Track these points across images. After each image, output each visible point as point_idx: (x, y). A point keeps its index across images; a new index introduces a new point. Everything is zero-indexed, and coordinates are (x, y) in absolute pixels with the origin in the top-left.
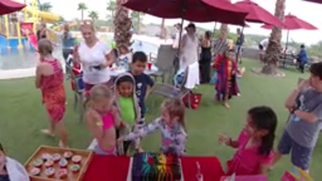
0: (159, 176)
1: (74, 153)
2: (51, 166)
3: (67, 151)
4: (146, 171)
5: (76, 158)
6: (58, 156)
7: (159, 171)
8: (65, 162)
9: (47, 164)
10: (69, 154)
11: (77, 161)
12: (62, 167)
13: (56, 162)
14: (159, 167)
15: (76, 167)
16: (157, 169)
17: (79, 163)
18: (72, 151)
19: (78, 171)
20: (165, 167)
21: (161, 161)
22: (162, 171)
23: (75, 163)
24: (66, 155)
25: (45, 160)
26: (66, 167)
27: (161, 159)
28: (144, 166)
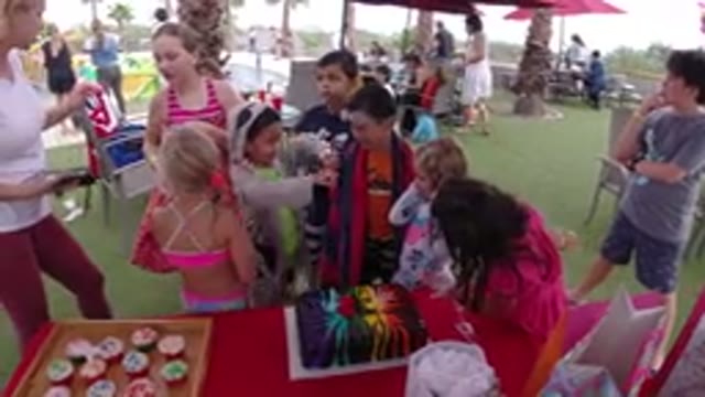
0: (377, 342)
1: (162, 332)
2: (102, 377)
3: (142, 327)
4: (339, 335)
5: (172, 344)
6: (116, 347)
7: (373, 330)
8: (142, 360)
9: (88, 371)
10: (145, 337)
11: (174, 351)
12: (134, 376)
13: (115, 362)
14: (371, 320)
15: (178, 370)
16: (367, 325)
17: (180, 356)
18: (155, 327)
19: (185, 380)
20: (384, 317)
21: (370, 306)
22: (379, 328)
23: (170, 358)
24: (139, 338)
25: (79, 361)
26: (144, 373)
27: (369, 300)
28: (332, 324)
